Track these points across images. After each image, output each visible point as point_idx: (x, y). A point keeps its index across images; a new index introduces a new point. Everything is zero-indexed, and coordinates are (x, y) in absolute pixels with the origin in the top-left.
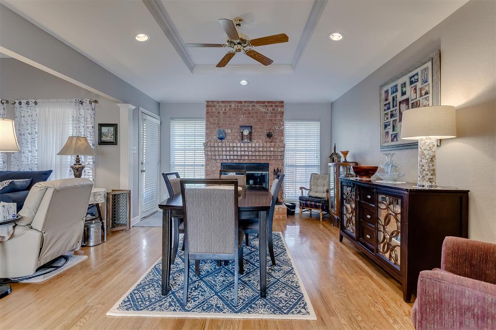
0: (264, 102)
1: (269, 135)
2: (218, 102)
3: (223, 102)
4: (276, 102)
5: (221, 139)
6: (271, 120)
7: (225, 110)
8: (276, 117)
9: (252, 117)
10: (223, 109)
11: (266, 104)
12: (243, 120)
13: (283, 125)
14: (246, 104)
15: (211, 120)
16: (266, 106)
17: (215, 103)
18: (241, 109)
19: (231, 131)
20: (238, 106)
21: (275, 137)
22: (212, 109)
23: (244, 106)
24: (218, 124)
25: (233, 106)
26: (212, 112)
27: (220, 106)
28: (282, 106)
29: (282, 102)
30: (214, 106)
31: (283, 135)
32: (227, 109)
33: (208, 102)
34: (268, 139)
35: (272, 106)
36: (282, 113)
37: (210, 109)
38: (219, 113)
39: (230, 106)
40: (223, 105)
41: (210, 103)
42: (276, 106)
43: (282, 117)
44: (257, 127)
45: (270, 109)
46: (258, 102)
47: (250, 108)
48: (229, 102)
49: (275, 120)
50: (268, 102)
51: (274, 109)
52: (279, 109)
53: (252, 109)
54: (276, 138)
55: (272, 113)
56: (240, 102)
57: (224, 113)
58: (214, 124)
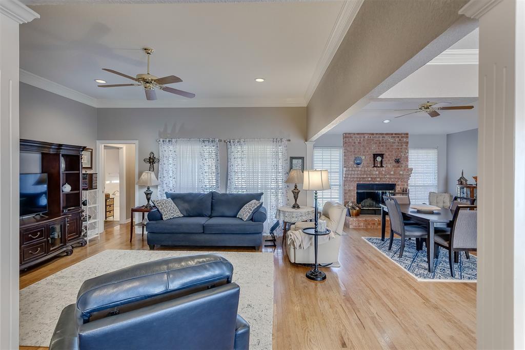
0: (392, 134)
1: (397, 161)
2: (354, 134)
3: (358, 134)
4: (402, 134)
5: (358, 164)
6: (398, 149)
7: (360, 140)
8: (402, 145)
9: (383, 146)
10: (358, 140)
11: (394, 135)
12: (375, 149)
13: (408, 152)
14: (378, 136)
15: (348, 149)
16: (394, 137)
17: (352, 135)
18: (373, 140)
19: (365, 157)
20: (370, 137)
21: (402, 162)
22: (348, 140)
23: (375, 137)
24: (354, 152)
25: (366, 137)
26: (349, 142)
27: (355, 137)
28: (407, 137)
29: (407, 134)
30: (351, 137)
31: (407, 161)
32: (362, 139)
33: (346, 134)
34: (395, 164)
35: (399, 137)
36: (408, 143)
38: (355, 143)
39: (364, 137)
40: (358, 136)
41: (347, 135)
42: (402, 137)
43: (407, 146)
44: (386, 155)
45: (397, 139)
46: (387, 134)
47: (381, 139)
48: (363, 134)
49: (401, 149)
50: (395, 134)
51: (400, 140)
52: (405, 140)
54: (402, 164)
55: (399, 143)
56: (373, 134)
57: (359, 143)
58: (351, 152)
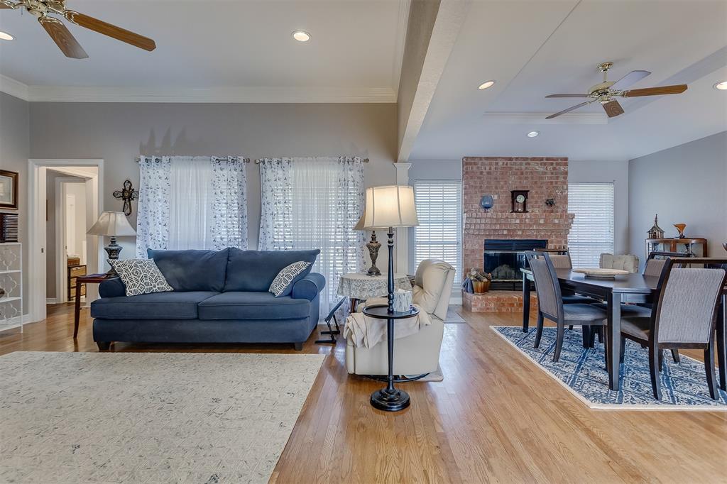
0: (542, 159)
1: (550, 203)
2: (481, 158)
3: (487, 158)
4: (557, 159)
5: (487, 207)
6: (552, 183)
7: (490, 169)
8: (557, 178)
9: (526, 178)
10: (488, 168)
11: (545, 161)
12: (514, 183)
13: (567, 189)
14: (518, 162)
15: (472, 183)
16: (545, 164)
17: (476, 161)
18: (511, 168)
19: (499, 197)
20: (507, 164)
21: (557, 205)
22: (472, 168)
23: (515, 164)
24: (481, 187)
25: (500, 163)
26: (473, 172)
27: (483, 164)
28: (566, 164)
29: (566, 159)
30: (475, 164)
31: (566, 203)
32: (493, 168)
33: (467, 158)
34: (546, 208)
35: (552, 164)
36: (566, 173)
37: (469, 167)
38: (481, 173)
39: (497, 164)
40: (487, 162)
41: (469, 160)
42: (558, 164)
43: (565, 178)
44: (532, 193)
45: (550, 168)
46: (534, 159)
47: (523, 167)
48: (496, 158)
49: (556, 183)
50: (547, 159)
51: (554, 169)
52: (562, 168)
53: (526, 168)
54: (558, 207)
55: (552, 173)
56: (510, 159)
57: (489, 173)
58: (476, 187)
